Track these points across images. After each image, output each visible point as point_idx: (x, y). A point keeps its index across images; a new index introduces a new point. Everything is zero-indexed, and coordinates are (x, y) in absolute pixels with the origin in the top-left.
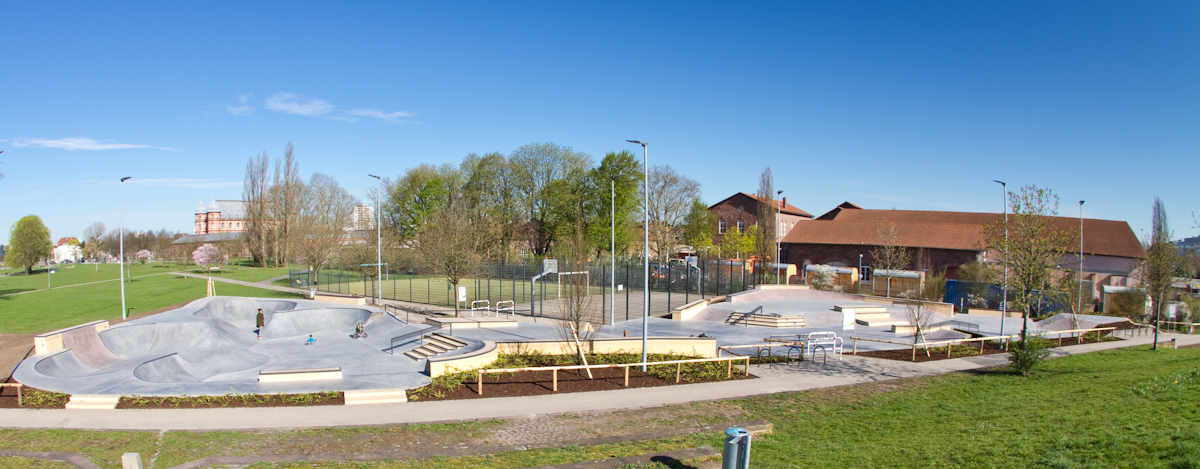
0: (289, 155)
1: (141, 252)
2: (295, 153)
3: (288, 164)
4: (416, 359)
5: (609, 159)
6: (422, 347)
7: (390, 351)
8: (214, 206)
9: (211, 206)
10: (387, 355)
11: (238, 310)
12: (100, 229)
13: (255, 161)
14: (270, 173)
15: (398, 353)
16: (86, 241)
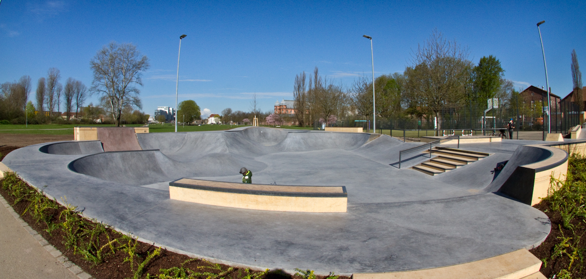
0: (316, 73)
1: (245, 119)
2: (319, 72)
3: (316, 77)
4: (432, 173)
5: (483, 61)
6: (431, 161)
7: (398, 166)
8: (283, 103)
9: (282, 103)
10: (395, 169)
11: (269, 135)
12: (229, 111)
13: (299, 76)
14: (307, 81)
15: (406, 167)
16: (223, 116)
